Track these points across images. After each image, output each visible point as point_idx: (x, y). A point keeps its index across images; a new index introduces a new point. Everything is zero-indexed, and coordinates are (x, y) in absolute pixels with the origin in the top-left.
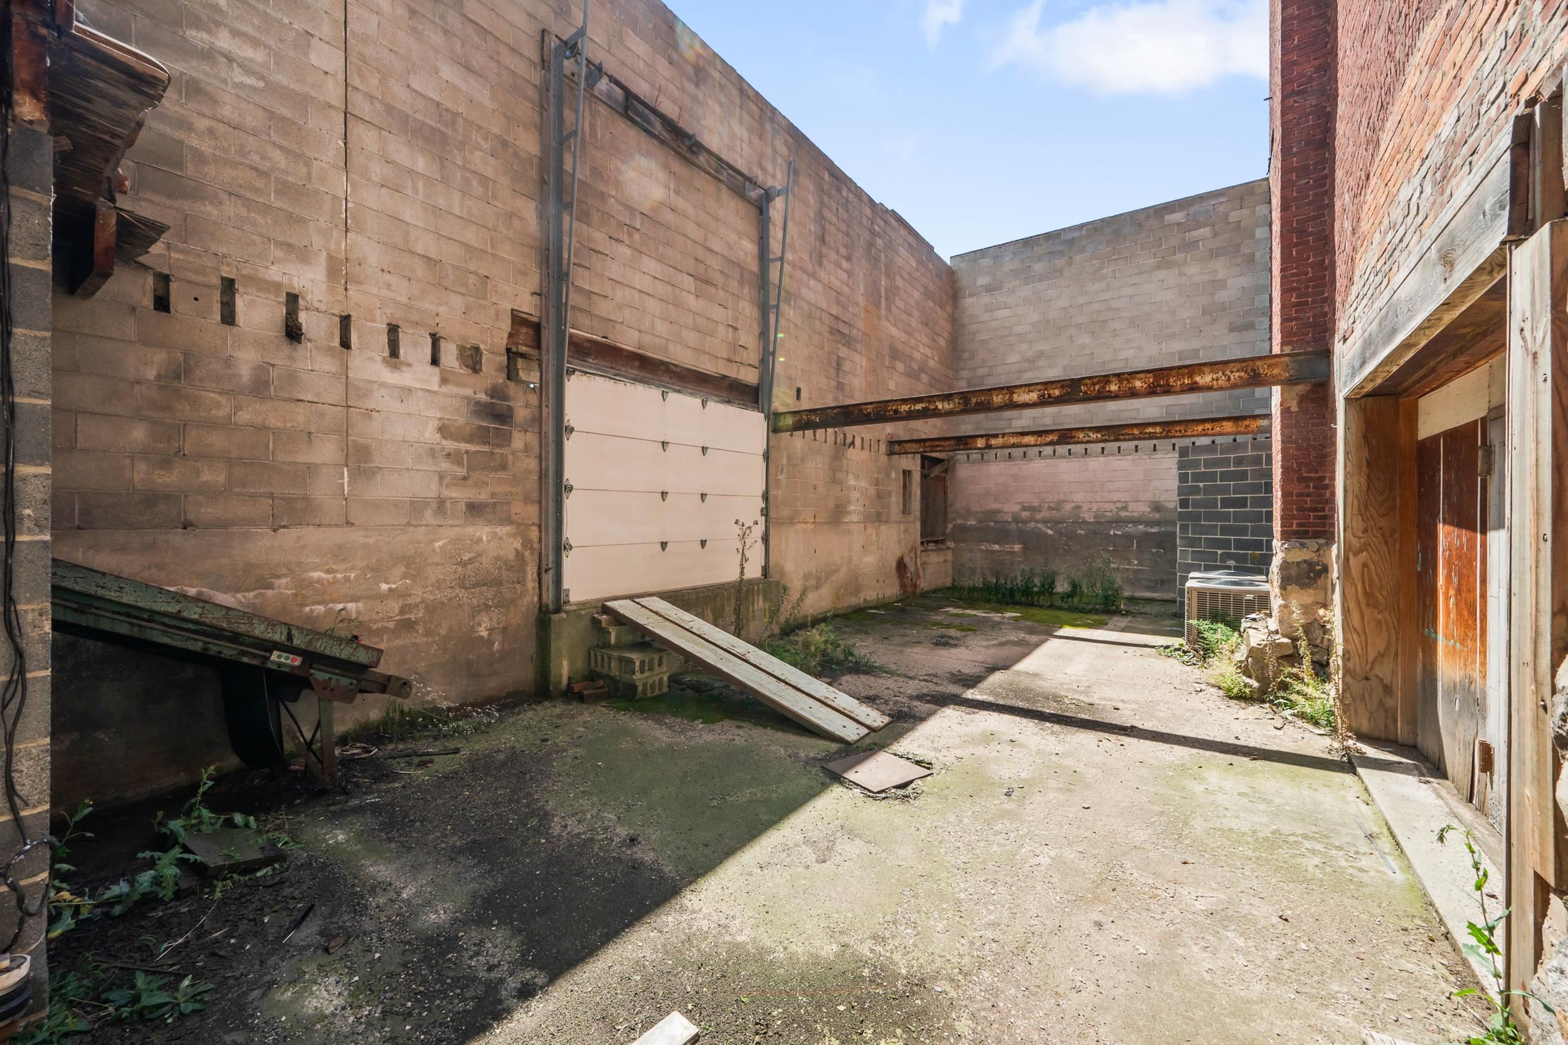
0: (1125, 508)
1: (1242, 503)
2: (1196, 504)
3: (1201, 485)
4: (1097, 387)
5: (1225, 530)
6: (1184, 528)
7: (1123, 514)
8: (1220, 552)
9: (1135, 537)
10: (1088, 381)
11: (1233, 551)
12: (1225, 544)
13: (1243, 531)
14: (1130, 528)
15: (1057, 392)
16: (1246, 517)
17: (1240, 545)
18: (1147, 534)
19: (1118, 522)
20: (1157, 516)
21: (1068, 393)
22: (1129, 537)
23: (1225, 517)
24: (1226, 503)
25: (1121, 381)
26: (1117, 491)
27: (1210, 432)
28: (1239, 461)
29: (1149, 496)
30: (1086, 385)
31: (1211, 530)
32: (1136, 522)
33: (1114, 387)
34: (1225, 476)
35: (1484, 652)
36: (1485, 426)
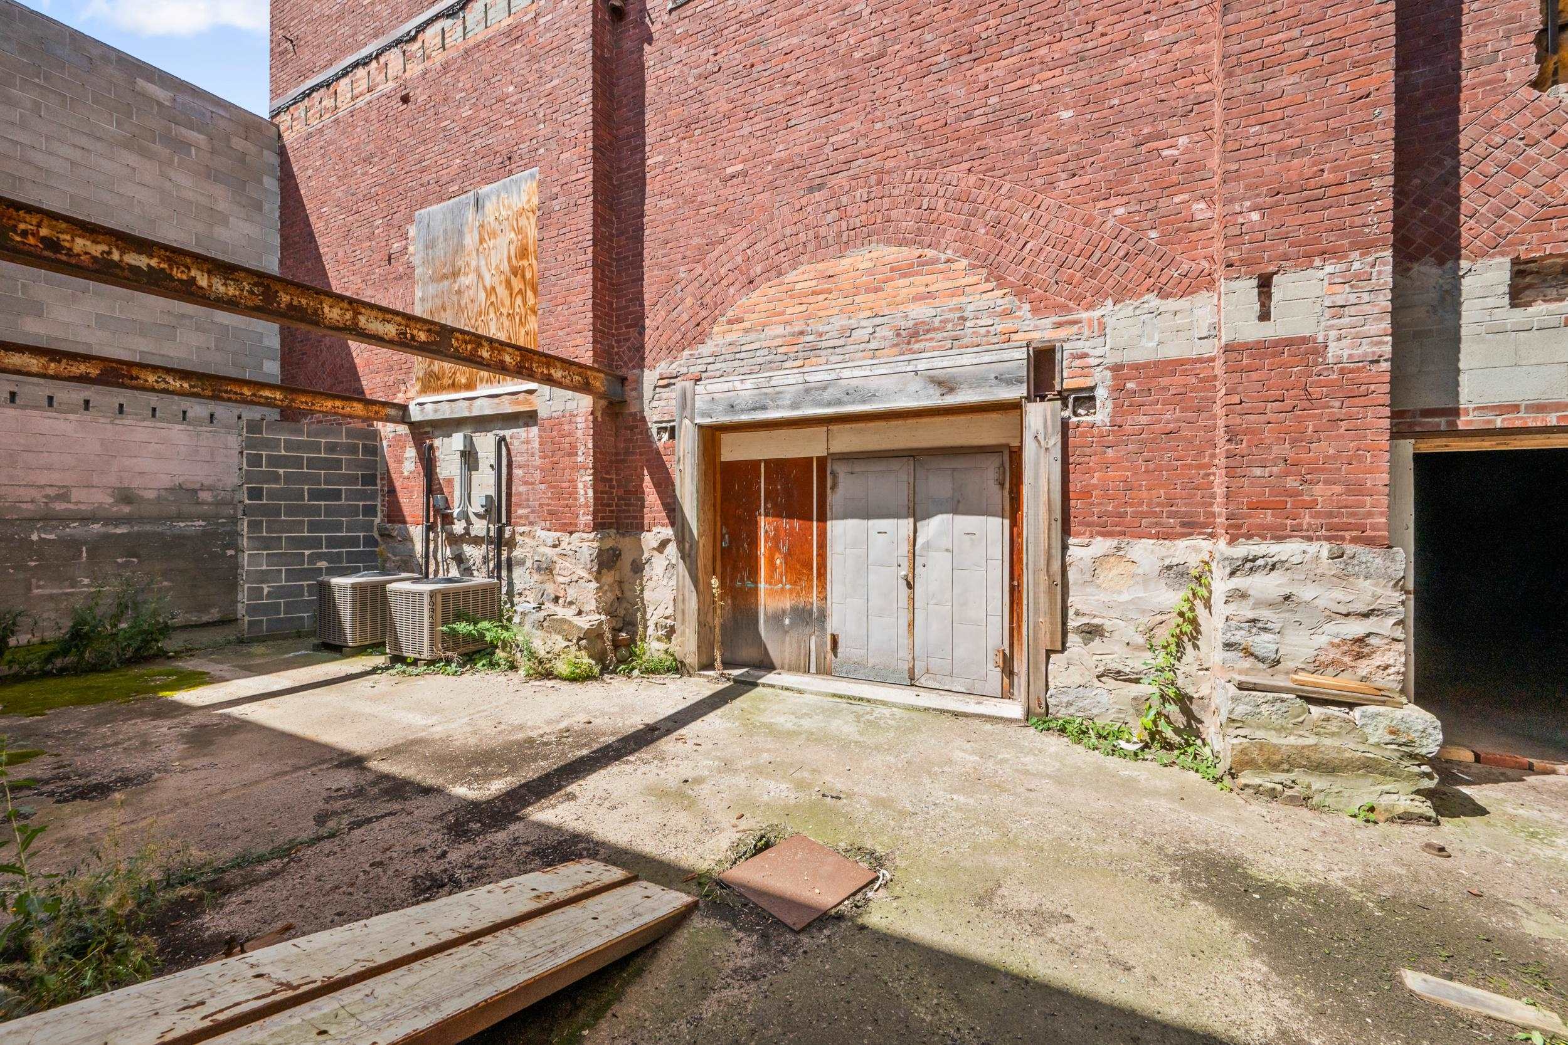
0: (64, 497)
1: (336, 494)
2: (272, 495)
3: (281, 471)
4: (469, 347)
5: (313, 526)
6: (254, 526)
7: (59, 506)
8: (307, 552)
9: (85, 543)
10: (460, 336)
11: (325, 550)
12: (315, 543)
13: (338, 526)
14: (74, 529)
15: (423, 336)
16: (339, 511)
17: (332, 542)
18: (107, 537)
19: (49, 519)
20: (127, 509)
21: (434, 343)
22: (74, 544)
23: (316, 511)
24: (315, 495)
25: (492, 349)
26: (49, 468)
27: (340, 411)
28: (332, 448)
29: (112, 480)
30: (457, 339)
31: (297, 526)
32: (86, 519)
33: (485, 354)
34: (312, 463)
35: (822, 585)
36: (822, 461)
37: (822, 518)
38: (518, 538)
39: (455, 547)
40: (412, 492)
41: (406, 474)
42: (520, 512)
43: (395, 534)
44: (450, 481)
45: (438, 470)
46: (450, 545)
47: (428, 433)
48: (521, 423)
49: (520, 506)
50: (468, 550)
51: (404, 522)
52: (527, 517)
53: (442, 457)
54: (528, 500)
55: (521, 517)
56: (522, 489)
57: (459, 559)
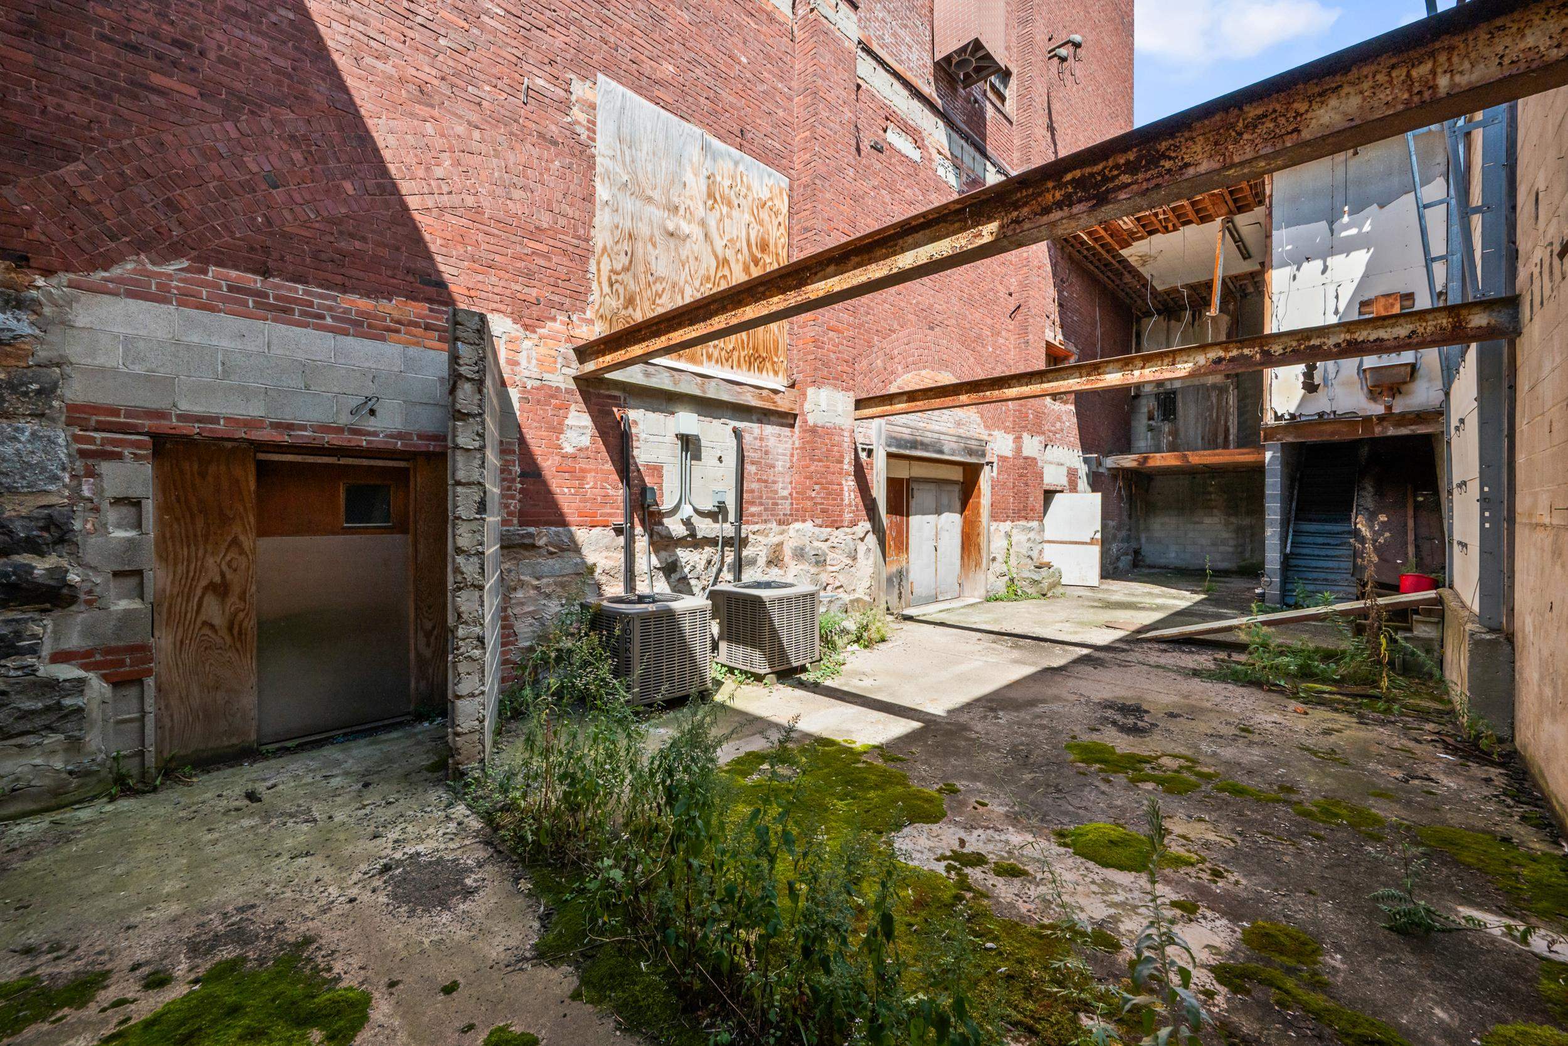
35: (907, 553)
36: (908, 480)
37: (908, 516)
38: (751, 536)
39: (663, 554)
40: (583, 478)
41: (568, 449)
42: (753, 509)
43: (541, 542)
44: (657, 470)
45: (636, 452)
46: (656, 552)
47: (615, 398)
48: (754, 418)
49: (752, 503)
50: (685, 555)
51: (564, 523)
52: (760, 515)
53: (643, 436)
54: (761, 497)
55: (753, 515)
56: (755, 486)
57: (670, 569)
